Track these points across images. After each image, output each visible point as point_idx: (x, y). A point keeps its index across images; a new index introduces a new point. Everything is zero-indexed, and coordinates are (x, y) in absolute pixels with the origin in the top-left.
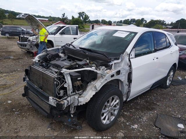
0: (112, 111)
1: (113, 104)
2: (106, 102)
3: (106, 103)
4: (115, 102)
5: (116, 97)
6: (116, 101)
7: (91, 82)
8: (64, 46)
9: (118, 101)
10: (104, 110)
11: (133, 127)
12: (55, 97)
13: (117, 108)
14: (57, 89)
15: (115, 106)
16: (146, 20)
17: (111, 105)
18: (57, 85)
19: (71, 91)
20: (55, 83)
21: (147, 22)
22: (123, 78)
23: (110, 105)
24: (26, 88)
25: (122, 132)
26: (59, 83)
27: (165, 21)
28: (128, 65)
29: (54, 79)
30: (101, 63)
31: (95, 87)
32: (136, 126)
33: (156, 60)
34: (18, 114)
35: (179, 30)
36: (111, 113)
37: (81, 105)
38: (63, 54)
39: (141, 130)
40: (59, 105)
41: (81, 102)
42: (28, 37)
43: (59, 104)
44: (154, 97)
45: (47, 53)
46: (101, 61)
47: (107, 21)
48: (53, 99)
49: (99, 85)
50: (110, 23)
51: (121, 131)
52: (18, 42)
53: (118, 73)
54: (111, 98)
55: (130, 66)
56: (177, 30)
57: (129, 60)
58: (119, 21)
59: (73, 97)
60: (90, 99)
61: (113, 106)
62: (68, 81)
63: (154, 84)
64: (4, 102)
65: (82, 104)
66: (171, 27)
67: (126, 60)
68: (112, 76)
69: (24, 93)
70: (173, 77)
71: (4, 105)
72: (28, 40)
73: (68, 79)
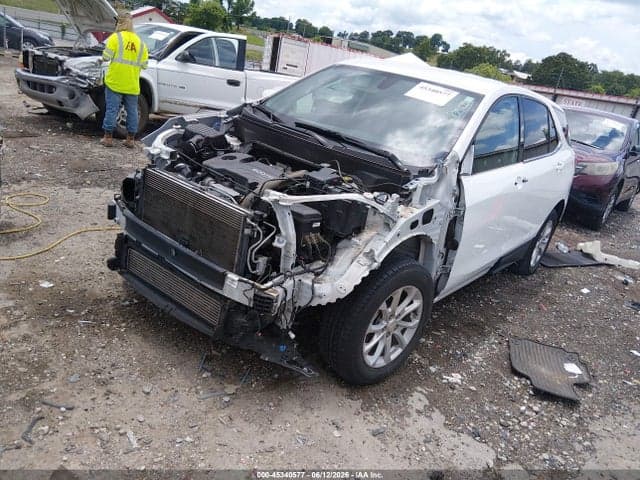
0: (397, 332)
1: (403, 311)
2: (384, 303)
3: (383, 306)
4: (409, 304)
5: (414, 290)
6: (412, 302)
7: (350, 239)
8: (239, 111)
9: (417, 304)
10: (374, 324)
11: (450, 379)
12: (244, 277)
13: (411, 324)
14: (252, 251)
15: (407, 318)
16: (448, 42)
17: (396, 314)
18: (252, 240)
19: (292, 261)
20: (247, 231)
21: (451, 50)
22: (436, 232)
23: (394, 312)
24: (122, 242)
25: (421, 392)
26: (258, 232)
27: (509, 55)
28: (454, 194)
29: (245, 220)
30: (378, 181)
31: (370, 255)
32: (456, 378)
33: (520, 186)
34: (88, 326)
35: (558, 92)
36: (393, 337)
37: (319, 305)
38: (236, 139)
39: (473, 388)
40: (262, 302)
41: (320, 297)
42: (61, 58)
43: (261, 297)
44: (496, 297)
45: (186, 130)
46: (376, 177)
47: (315, 29)
48: (240, 281)
49: (380, 248)
50: (325, 37)
51: (419, 389)
52: (19, 70)
53: (428, 216)
54: (400, 291)
55: (459, 199)
56: (552, 91)
57: (459, 181)
58: (356, 35)
59: (297, 278)
60: (352, 289)
61: (402, 316)
62: (286, 229)
63: (501, 258)
64: (27, 284)
65: (324, 302)
66: (524, 76)
67: (451, 180)
68: (414, 225)
69: (114, 256)
70: (549, 241)
71: (31, 294)
72: (59, 68)
73: (285, 224)
